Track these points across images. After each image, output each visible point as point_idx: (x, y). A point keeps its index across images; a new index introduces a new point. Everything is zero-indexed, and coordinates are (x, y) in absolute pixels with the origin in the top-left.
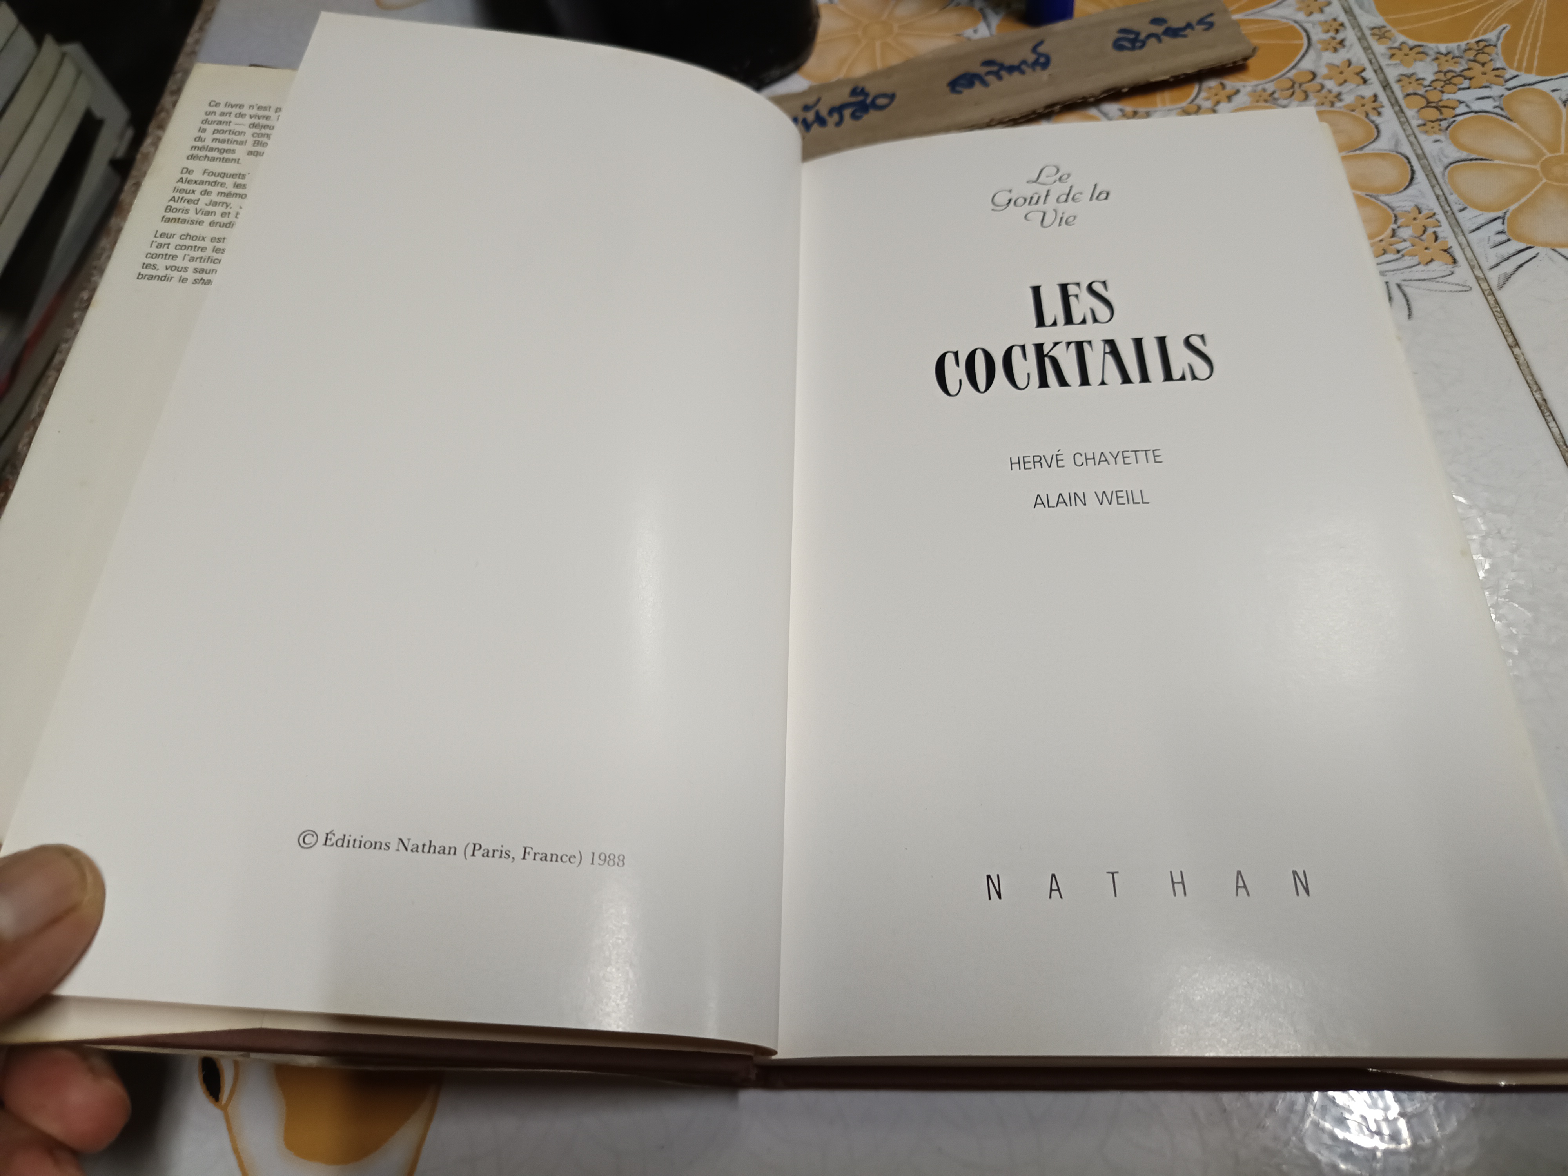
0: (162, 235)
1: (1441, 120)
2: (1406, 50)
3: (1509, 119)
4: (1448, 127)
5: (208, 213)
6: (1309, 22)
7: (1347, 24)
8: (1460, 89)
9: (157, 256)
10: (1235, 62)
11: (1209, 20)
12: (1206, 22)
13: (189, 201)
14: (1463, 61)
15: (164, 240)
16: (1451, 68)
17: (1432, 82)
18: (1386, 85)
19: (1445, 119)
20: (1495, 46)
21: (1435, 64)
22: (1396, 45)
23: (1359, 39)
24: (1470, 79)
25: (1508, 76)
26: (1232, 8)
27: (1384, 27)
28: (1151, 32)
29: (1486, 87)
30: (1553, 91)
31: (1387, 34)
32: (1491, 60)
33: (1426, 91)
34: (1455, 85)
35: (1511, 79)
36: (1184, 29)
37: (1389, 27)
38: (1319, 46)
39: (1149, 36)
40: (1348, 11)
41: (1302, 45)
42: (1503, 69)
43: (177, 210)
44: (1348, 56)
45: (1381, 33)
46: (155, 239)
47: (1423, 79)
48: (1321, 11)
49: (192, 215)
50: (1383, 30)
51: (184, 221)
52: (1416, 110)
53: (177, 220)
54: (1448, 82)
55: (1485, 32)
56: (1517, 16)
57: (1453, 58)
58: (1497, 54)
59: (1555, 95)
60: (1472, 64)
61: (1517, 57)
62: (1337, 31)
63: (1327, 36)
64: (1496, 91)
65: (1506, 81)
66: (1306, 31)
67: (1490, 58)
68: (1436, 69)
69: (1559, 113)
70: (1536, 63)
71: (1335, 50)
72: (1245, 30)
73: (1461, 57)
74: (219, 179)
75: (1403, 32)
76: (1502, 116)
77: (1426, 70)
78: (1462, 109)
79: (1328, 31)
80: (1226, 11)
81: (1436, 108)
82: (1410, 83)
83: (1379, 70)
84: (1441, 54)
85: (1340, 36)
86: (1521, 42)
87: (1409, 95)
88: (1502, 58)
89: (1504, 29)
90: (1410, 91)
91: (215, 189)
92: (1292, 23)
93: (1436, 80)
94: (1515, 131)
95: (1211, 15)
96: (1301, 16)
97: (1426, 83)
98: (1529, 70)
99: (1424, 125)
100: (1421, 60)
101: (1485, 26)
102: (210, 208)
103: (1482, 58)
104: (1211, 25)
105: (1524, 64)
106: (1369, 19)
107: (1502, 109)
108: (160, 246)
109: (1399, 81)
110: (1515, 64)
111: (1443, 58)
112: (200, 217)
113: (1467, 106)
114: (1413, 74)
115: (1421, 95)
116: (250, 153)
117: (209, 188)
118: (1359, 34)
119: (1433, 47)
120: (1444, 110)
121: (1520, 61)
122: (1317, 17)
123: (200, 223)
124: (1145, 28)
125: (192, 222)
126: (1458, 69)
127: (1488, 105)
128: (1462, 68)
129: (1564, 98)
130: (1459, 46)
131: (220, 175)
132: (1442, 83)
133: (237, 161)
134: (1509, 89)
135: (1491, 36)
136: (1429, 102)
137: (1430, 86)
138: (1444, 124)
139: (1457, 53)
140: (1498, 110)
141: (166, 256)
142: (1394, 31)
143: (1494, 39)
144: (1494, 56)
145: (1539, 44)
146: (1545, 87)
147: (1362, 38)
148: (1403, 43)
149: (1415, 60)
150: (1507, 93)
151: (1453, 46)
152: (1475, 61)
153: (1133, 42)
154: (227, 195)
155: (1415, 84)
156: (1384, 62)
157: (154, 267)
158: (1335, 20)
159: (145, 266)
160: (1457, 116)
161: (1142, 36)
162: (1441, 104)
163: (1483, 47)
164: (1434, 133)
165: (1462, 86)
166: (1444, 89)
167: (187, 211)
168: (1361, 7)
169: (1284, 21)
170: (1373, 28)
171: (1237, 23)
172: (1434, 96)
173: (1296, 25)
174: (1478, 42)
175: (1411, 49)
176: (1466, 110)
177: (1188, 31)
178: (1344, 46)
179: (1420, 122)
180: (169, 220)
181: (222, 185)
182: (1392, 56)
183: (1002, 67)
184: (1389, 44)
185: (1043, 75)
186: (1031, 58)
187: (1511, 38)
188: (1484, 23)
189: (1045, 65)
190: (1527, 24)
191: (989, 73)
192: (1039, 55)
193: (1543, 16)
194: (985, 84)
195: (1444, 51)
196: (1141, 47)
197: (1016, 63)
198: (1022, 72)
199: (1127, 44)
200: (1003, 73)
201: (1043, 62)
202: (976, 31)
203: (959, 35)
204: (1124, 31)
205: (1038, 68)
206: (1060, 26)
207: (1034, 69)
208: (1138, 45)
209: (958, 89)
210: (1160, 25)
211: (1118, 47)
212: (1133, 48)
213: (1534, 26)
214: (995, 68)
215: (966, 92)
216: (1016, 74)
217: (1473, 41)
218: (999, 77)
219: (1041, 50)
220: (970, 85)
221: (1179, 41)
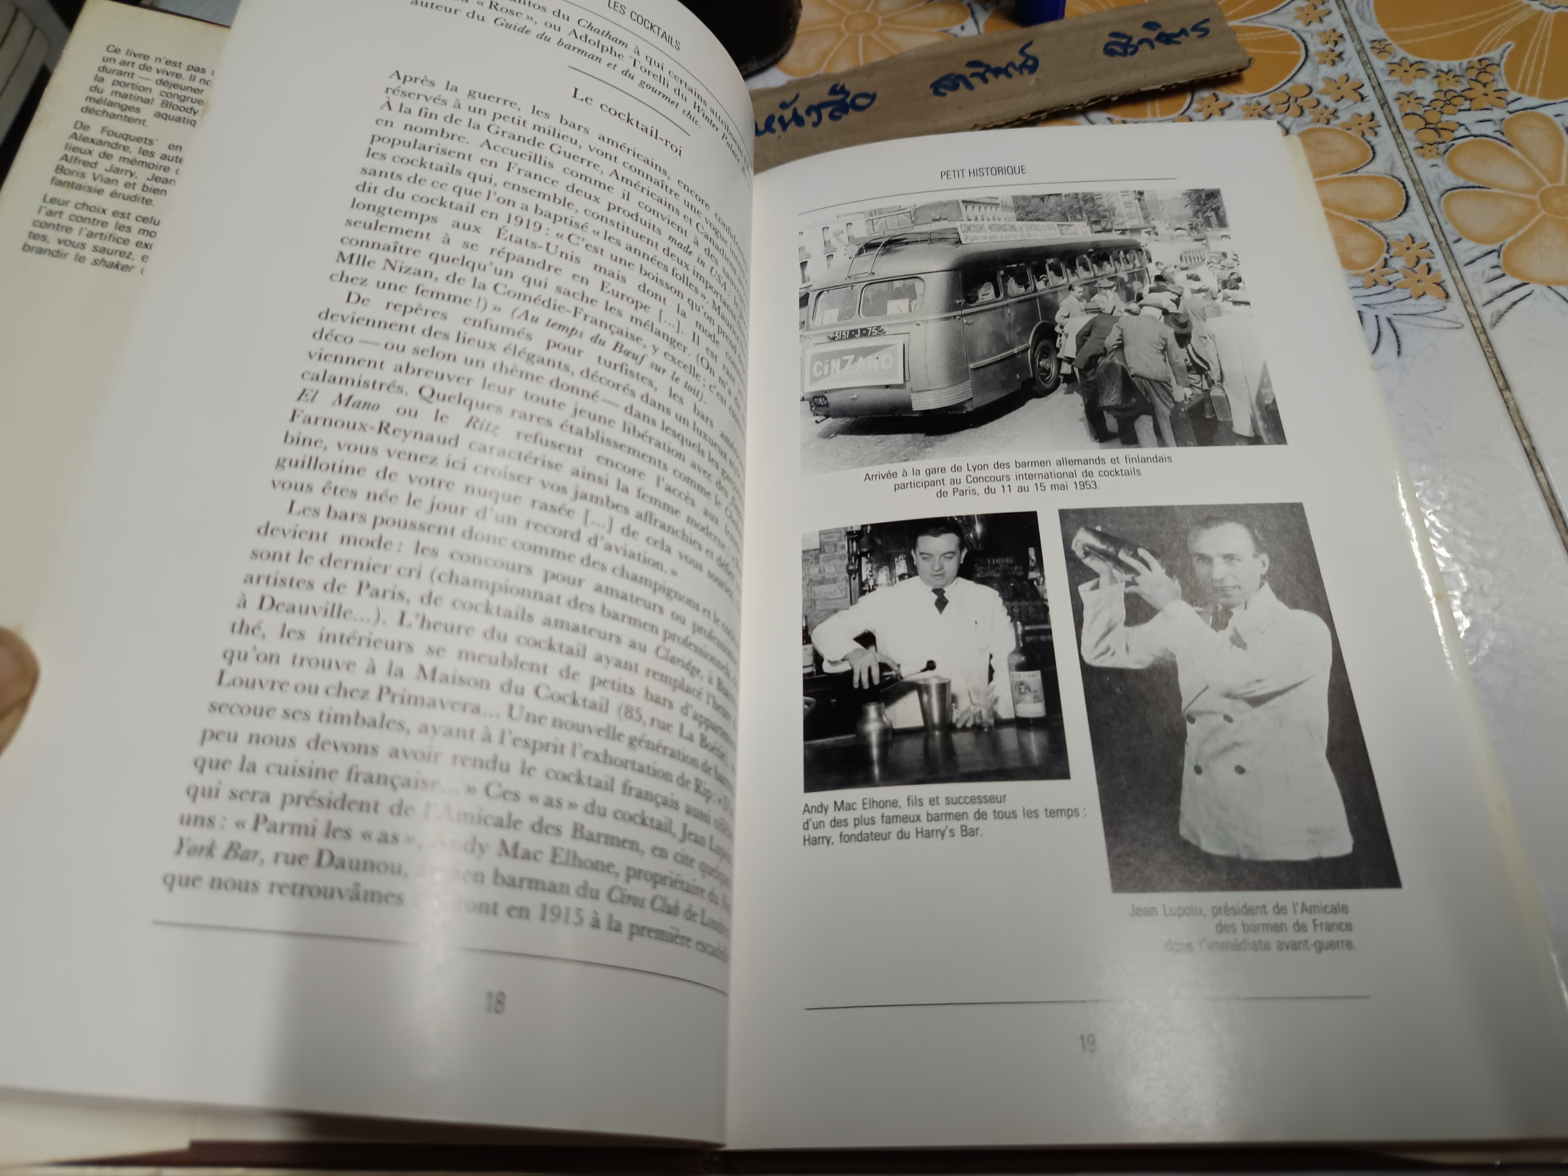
0: (53, 201)
1: (1439, 143)
2: (1406, 66)
3: (1509, 144)
4: (1446, 151)
5: (109, 181)
6: (1308, 32)
7: (1347, 37)
8: (1460, 111)
9: (48, 225)
10: (1229, 73)
11: (1203, 26)
12: (1202, 29)
13: (85, 163)
14: (1464, 81)
15: (55, 207)
16: (1451, 87)
17: (1431, 102)
18: (1384, 103)
19: (1444, 142)
21: (1435, 82)
22: (1396, 60)
23: (1358, 52)
24: (1471, 100)
25: (1510, 98)
26: (1226, 16)
27: (1385, 40)
28: (1144, 37)
29: (1487, 109)
30: (1557, 116)
31: (1387, 48)
32: (1493, 80)
33: (1425, 111)
34: (1456, 106)
35: (1513, 101)
36: (1177, 35)
37: (1389, 41)
38: (1317, 59)
39: (1141, 42)
40: (1349, 23)
41: (1299, 56)
42: (1505, 90)
43: (71, 173)
44: (1346, 70)
45: (1381, 47)
46: (44, 204)
47: (1422, 98)
48: (1321, 20)
49: (88, 181)
50: (1383, 44)
51: (80, 187)
52: (1414, 131)
53: (70, 185)
54: (1448, 102)
55: (1488, 51)
56: (1522, 35)
57: (1454, 77)
58: (1500, 74)
59: (1558, 121)
60: (1473, 84)
61: (1520, 78)
62: (1336, 43)
63: (1325, 48)
64: (1497, 114)
65: (1508, 104)
66: (1304, 41)
67: (1492, 78)
68: (1436, 88)
69: (1562, 142)
70: (1539, 86)
71: (1334, 63)
72: (1240, 38)
73: (1462, 76)
74: (122, 142)
75: (1405, 47)
76: (1502, 141)
77: (1425, 88)
78: (1461, 132)
79: (1326, 43)
80: (1222, 18)
81: (1435, 129)
82: (1409, 102)
83: (1378, 87)
84: (1441, 71)
85: (1338, 49)
86: (1525, 63)
87: (1407, 114)
88: (1504, 79)
89: (1509, 47)
90: (1409, 110)
91: (117, 153)
92: (1290, 32)
93: (1436, 100)
94: (1514, 157)
95: (1207, 21)
96: (1299, 26)
97: (1426, 102)
98: (1532, 93)
99: (1422, 147)
100: (1421, 78)
101: (1489, 44)
102: (112, 176)
103: (1484, 78)
104: (1206, 32)
105: (1528, 86)
106: (1369, 31)
107: (1503, 134)
108: (50, 213)
109: (1398, 99)
110: (1518, 86)
111: (1444, 77)
112: (99, 185)
113: (1467, 129)
114: (1412, 92)
115: (1420, 116)
116: (158, 115)
117: (110, 151)
118: (1358, 47)
119: (1433, 64)
120: (1443, 132)
121: (1524, 82)
122: (1316, 27)
123: (100, 192)
124: (1138, 33)
125: (90, 190)
126: (1459, 89)
127: (1488, 129)
128: (1463, 88)
129: (1567, 124)
130: (1461, 64)
131: (121, 136)
132: (1442, 103)
133: (143, 122)
134: (1511, 113)
135: (1494, 54)
136: (1427, 124)
137: (1429, 106)
138: (1442, 148)
139: (1459, 73)
140: (1498, 135)
141: (58, 227)
142: (1394, 45)
143: (1498, 58)
144: (1497, 76)
145: (1544, 65)
146: (1548, 111)
147: (1361, 52)
148: (1403, 58)
149: (1415, 77)
150: (1508, 116)
151: (1454, 64)
152: (1476, 80)
153: (1125, 46)
154: (132, 162)
155: (1413, 103)
156: (1383, 78)
157: (44, 238)
158: (1334, 31)
159: (34, 236)
160: (1455, 139)
161: (1135, 41)
162: (1439, 126)
163: (1485, 67)
164: (1432, 156)
165: (1463, 108)
166: (1444, 110)
167: (83, 175)
168: (1362, 17)
169: (1281, 29)
170: (1374, 41)
171: (1234, 31)
172: (1432, 117)
173: (1294, 35)
174: (1480, 60)
175: (1411, 65)
176: (1466, 133)
177: (1183, 36)
178: (1342, 60)
179: (1418, 144)
180: (60, 183)
181: (125, 148)
182: (1392, 72)
183: (988, 68)
184: (1389, 59)
185: (1031, 80)
186: (1019, 60)
187: (1515, 58)
188: (1488, 40)
189: (1033, 69)
190: (1532, 43)
191: (973, 75)
192: (1028, 57)
193: (1549, 35)
194: (970, 86)
195: (1445, 69)
196: (1133, 53)
197: (1003, 65)
198: (1009, 76)
199: (1119, 49)
200: (989, 76)
201: (1031, 65)
202: (962, 28)
203: (945, 31)
204: (1114, 34)
205: (1025, 71)
206: (1050, 26)
207: (1021, 73)
208: (1130, 50)
209: (942, 90)
210: (1154, 30)
211: (1109, 51)
212: (1125, 54)
213: (1538, 45)
214: (981, 70)
215: (950, 94)
216: (1002, 77)
217: (1475, 59)
218: (986, 81)
219: (1028, 51)
220: (955, 87)
221: (1172, 48)
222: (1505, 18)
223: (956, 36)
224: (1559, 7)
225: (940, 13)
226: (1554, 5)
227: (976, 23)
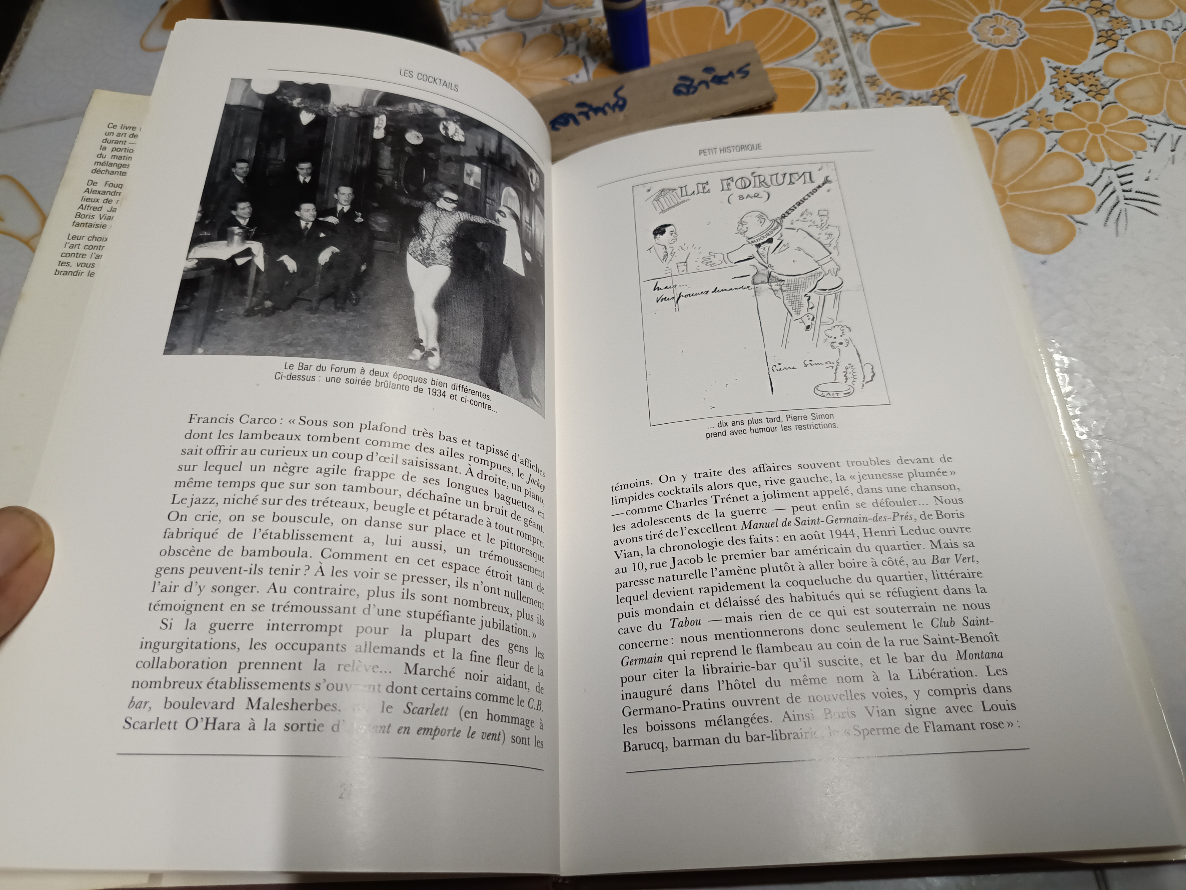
2: (889, 95)
6: (821, 71)
7: (849, 74)
10: (760, 106)
11: (745, 69)
12: (744, 72)
20: (953, 93)
22: (883, 90)
23: (856, 86)
26: (763, 60)
27: (875, 76)
28: (703, 79)
30: (992, 130)
31: (876, 82)
36: (726, 77)
37: (879, 76)
38: (826, 91)
39: (701, 83)
40: (852, 62)
41: (813, 90)
44: (845, 100)
45: (873, 81)
48: (831, 61)
50: (874, 78)
55: (948, 81)
56: (973, 67)
57: (922, 102)
58: (954, 100)
59: (992, 134)
61: (968, 102)
62: (841, 79)
63: (833, 83)
66: (818, 78)
67: (949, 102)
69: (993, 148)
70: (981, 107)
71: (838, 94)
72: (771, 77)
73: (928, 102)
75: (889, 81)
79: (834, 79)
80: (759, 62)
84: (913, 99)
85: (842, 83)
86: (973, 90)
88: (958, 103)
89: (962, 78)
92: (809, 72)
95: (748, 65)
96: (816, 66)
98: (976, 113)
101: (948, 76)
104: (747, 73)
105: (973, 108)
106: (866, 69)
110: (967, 108)
111: (915, 102)
118: (857, 82)
119: (908, 93)
121: (971, 105)
122: (828, 66)
124: (698, 75)
129: (998, 136)
130: (927, 93)
135: (952, 84)
139: (925, 99)
142: (882, 79)
143: (953, 87)
144: (952, 101)
145: (986, 91)
146: (986, 127)
147: (859, 85)
148: (888, 89)
149: (894, 104)
151: (923, 92)
152: (937, 105)
153: (688, 87)
158: (840, 69)
161: (695, 83)
163: (945, 94)
168: (861, 58)
169: (804, 70)
170: (868, 77)
171: (765, 72)
173: (812, 74)
174: (941, 90)
175: (893, 94)
177: (730, 78)
178: (844, 92)
182: (879, 100)
183: (591, 107)
184: (877, 90)
185: (620, 116)
186: (613, 101)
187: (967, 86)
188: (948, 74)
189: (622, 108)
190: (979, 75)
191: (581, 113)
192: (619, 98)
193: (992, 68)
194: (577, 122)
195: (916, 96)
196: (694, 92)
197: (601, 105)
198: (605, 113)
199: (684, 90)
200: (591, 114)
201: (621, 105)
202: (577, 76)
203: (565, 80)
204: (682, 78)
205: (617, 110)
206: (638, 73)
207: (614, 111)
208: (692, 90)
209: (557, 126)
210: (710, 73)
211: (677, 91)
212: (688, 93)
213: (984, 76)
214: (585, 109)
215: (563, 129)
216: (600, 114)
217: (938, 88)
218: (588, 117)
219: (621, 93)
220: (566, 123)
221: (722, 87)
222: (962, 56)
223: (572, 83)
224: (1001, 45)
225: (562, 64)
226: (997, 44)
227: (587, 71)
